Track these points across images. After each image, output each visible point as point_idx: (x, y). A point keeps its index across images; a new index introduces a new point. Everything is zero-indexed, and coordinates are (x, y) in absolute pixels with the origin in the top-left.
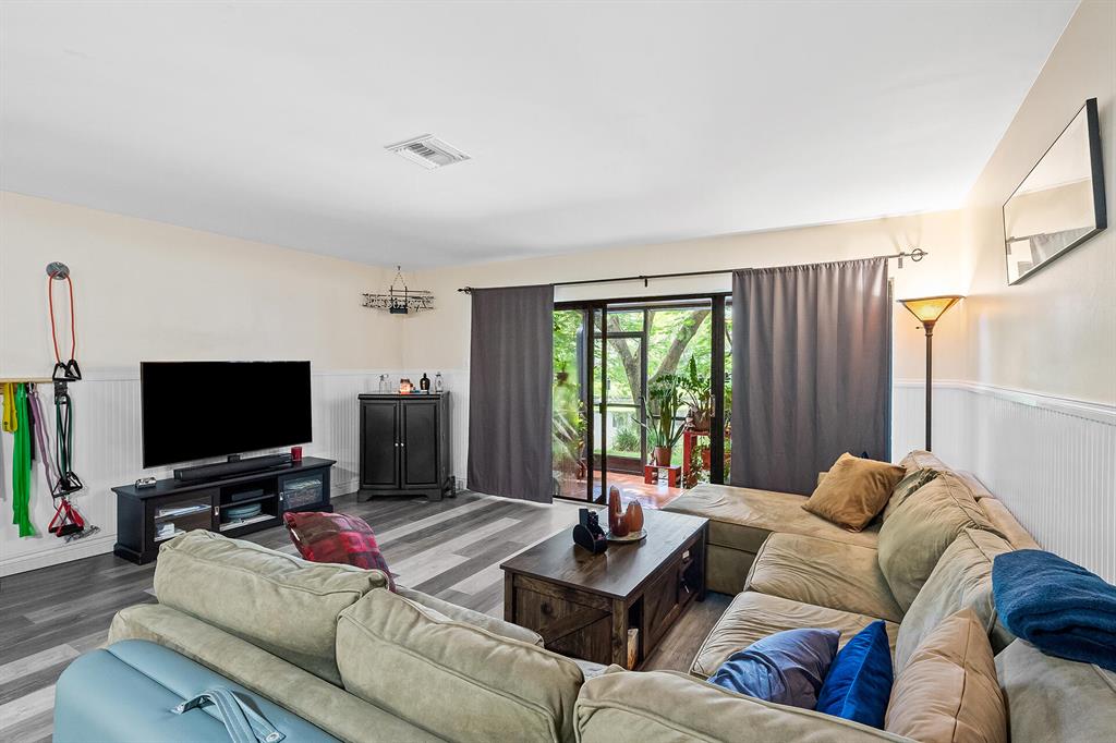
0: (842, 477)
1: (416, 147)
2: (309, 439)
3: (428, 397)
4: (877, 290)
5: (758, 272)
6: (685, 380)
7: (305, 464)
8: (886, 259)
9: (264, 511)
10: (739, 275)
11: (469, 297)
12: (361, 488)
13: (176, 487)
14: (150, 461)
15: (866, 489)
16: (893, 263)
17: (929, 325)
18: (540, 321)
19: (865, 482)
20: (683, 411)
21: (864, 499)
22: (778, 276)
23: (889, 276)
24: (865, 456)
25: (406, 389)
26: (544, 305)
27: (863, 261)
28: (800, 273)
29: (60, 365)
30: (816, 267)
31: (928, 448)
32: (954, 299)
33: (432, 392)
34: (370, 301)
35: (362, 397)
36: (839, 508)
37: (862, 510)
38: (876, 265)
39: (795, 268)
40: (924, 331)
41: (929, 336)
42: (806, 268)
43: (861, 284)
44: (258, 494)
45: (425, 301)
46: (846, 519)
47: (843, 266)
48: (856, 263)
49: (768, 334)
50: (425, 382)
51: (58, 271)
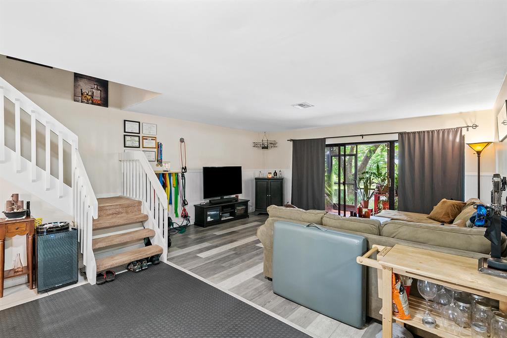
0: (442, 206)
1: (300, 105)
2: (241, 193)
3: (277, 179)
4: (458, 140)
5: (408, 133)
6: (374, 173)
7: (239, 201)
8: (461, 128)
9: (230, 216)
10: (401, 134)
11: (291, 143)
12: (256, 211)
13: (210, 205)
14: (205, 197)
15: (451, 210)
16: (464, 130)
17: (479, 153)
18: (320, 151)
19: (450, 207)
20: (374, 186)
21: (450, 213)
22: (417, 135)
23: (463, 134)
24: (452, 199)
25: (270, 176)
26: (322, 145)
27: (452, 129)
28: (426, 134)
29: (183, 168)
30: (433, 132)
31: (479, 197)
32: (489, 143)
33: (278, 176)
34: (255, 145)
35: (256, 179)
36: (440, 217)
37: (449, 217)
38: (456, 131)
39: (424, 132)
40: (477, 155)
41: (479, 157)
42: (428, 132)
43: (451, 137)
44: (229, 209)
45: (274, 144)
46: (443, 220)
47: (444, 131)
48: (449, 130)
49: (413, 154)
50: (275, 173)
51: (182, 140)
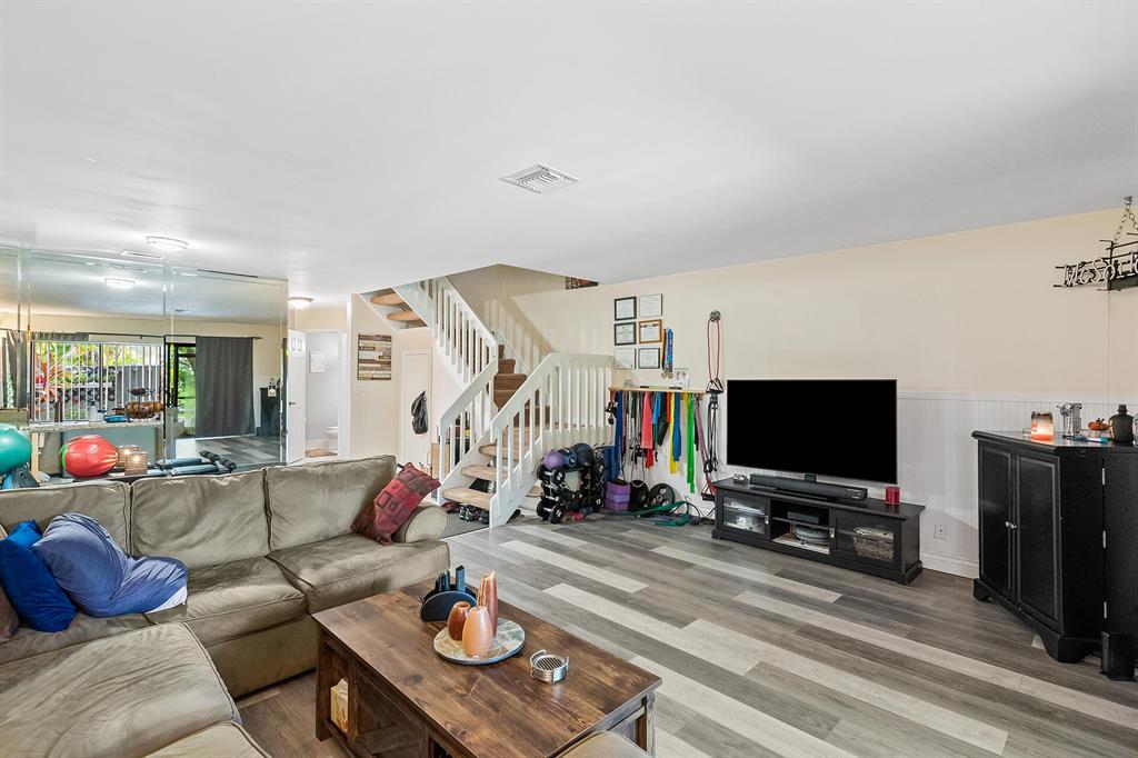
12: (980, 576)
29: (711, 382)
35: (979, 436)
51: (715, 317)
